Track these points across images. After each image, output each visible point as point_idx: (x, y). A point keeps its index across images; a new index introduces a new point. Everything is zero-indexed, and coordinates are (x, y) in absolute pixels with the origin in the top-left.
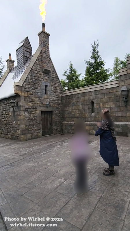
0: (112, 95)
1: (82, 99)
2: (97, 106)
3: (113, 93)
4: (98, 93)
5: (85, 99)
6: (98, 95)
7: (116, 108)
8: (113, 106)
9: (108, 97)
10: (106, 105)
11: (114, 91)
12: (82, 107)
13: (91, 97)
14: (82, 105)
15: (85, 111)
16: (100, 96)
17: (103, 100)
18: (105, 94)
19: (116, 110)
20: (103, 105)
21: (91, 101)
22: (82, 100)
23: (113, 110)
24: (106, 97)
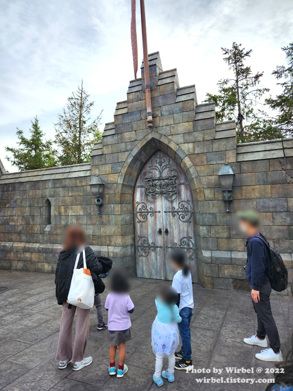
0: (81, 192)
1: (31, 194)
2: (55, 212)
3: (82, 189)
4: (58, 185)
5: (35, 196)
6: (58, 190)
7: (85, 218)
8: (81, 213)
9: (73, 194)
10: (71, 211)
11: (83, 184)
12: (30, 212)
13: (47, 193)
14: (30, 206)
15: (33, 220)
16: (61, 191)
17: (66, 200)
18: (70, 188)
19: (85, 222)
20: (66, 211)
21: (46, 199)
22: (32, 196)
23: (80, 222)
24: (70, 194)
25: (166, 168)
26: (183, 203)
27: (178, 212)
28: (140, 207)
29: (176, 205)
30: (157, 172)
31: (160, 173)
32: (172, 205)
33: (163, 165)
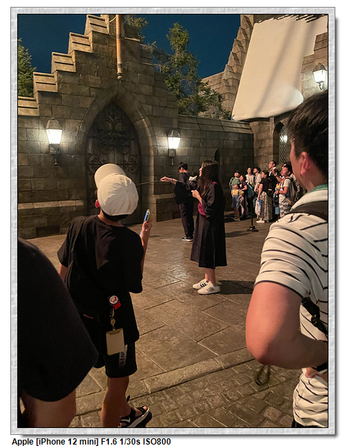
7: (32, 170)
11: (26, 126)
25: (119, 122)
26: (133, 157)
27: (128, 165)
28: (91, 159)
29: (126, 159)
30: (110, 125)
31: (114, 126)
32: (123, 158)
33: (116, 118)
